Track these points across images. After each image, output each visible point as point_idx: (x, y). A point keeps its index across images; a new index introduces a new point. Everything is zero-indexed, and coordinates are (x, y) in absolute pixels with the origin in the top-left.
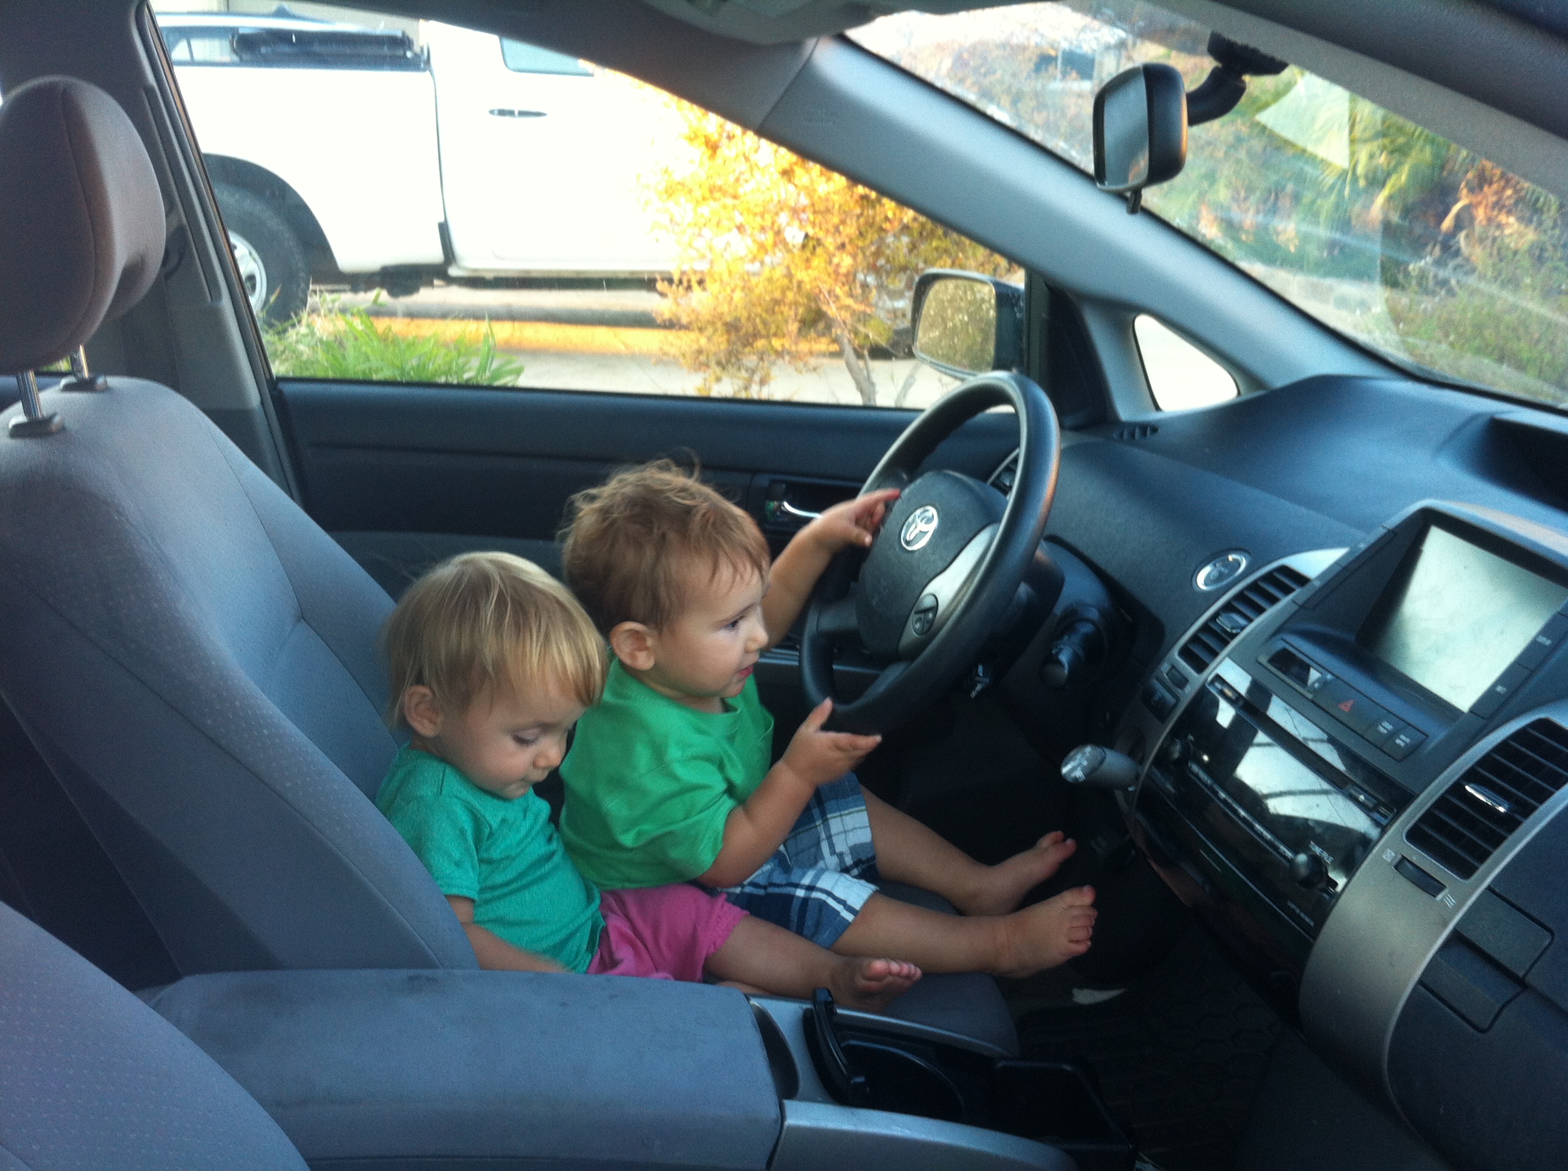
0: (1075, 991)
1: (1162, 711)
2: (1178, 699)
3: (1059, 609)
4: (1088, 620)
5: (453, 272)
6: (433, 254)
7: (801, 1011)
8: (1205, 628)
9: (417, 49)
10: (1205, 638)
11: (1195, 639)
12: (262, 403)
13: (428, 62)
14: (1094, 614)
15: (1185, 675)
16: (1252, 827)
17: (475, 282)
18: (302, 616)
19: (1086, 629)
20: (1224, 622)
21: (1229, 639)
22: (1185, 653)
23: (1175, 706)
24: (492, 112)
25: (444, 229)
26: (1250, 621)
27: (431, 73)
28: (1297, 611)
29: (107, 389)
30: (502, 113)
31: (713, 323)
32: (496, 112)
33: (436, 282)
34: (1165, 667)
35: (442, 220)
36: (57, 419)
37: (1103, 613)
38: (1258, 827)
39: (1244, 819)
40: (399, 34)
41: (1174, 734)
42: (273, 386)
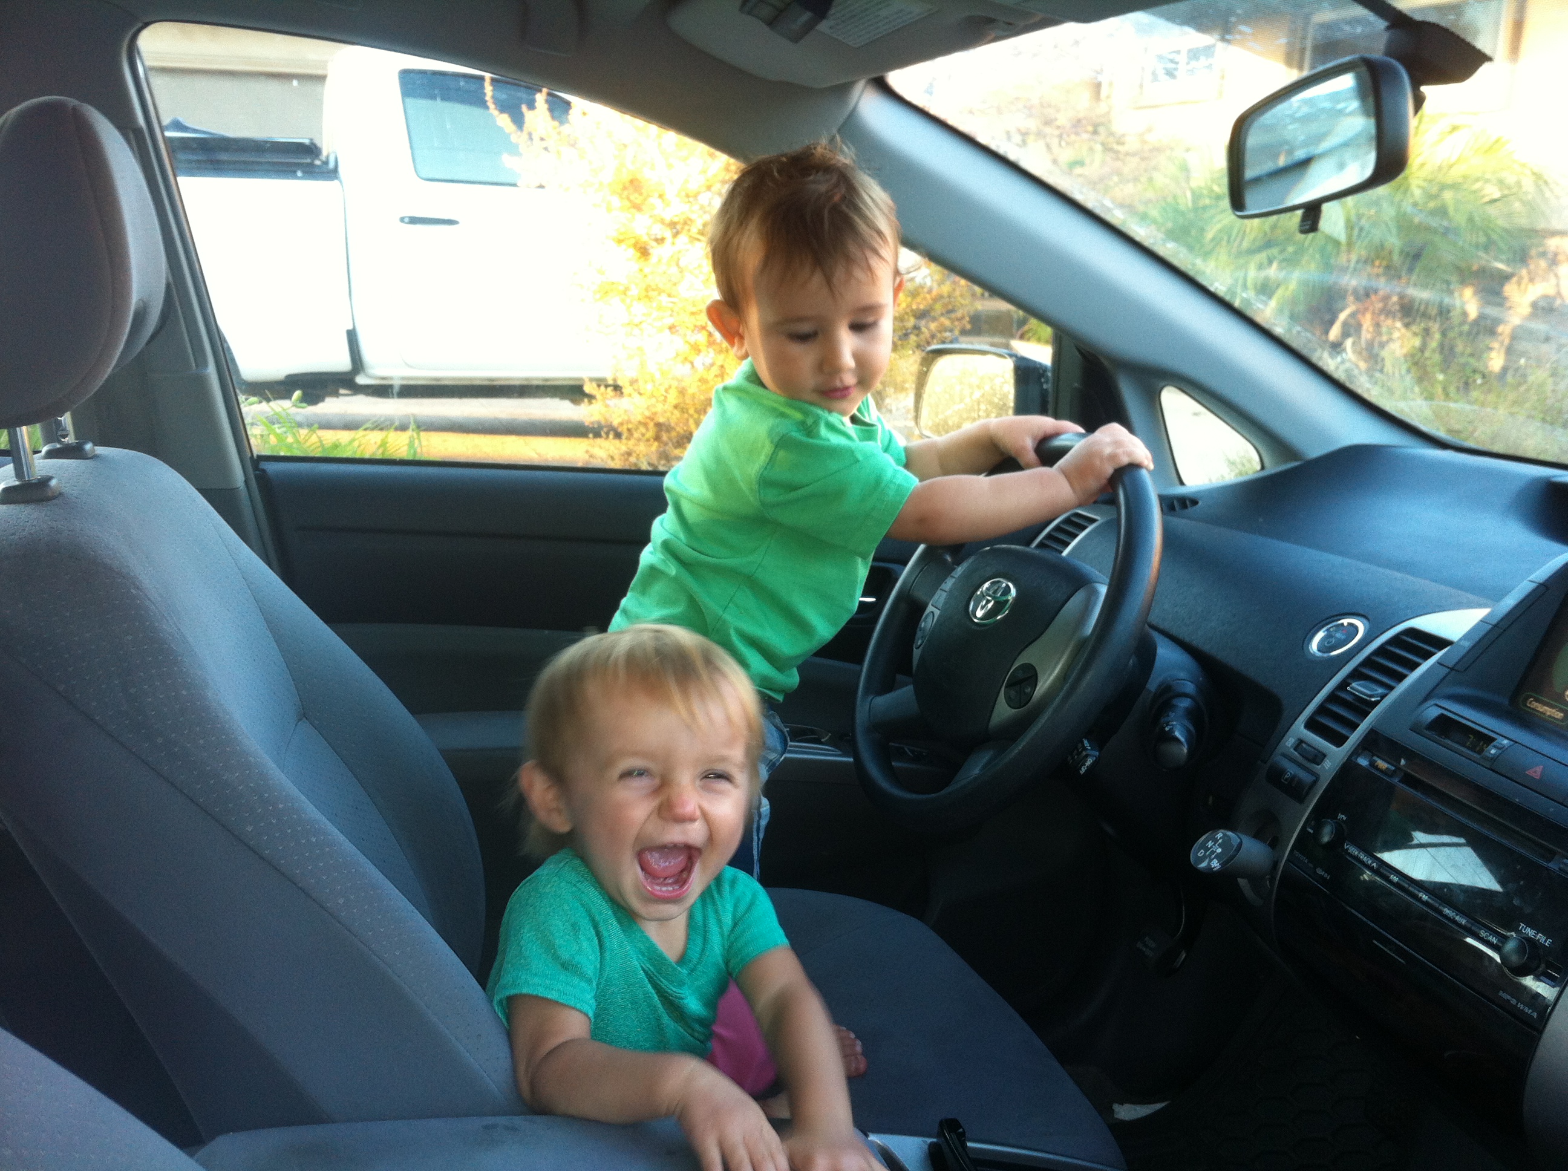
0: (1116, 1107)
1: (1297, 791)
2: (1317, 778)
3: (1153, 685)
4: (1186, 695)
5: (361, 380)
6: (341, 362)
7: (927, 1147)
8: (1332, 697)
9: (323, 157)
10: (1335, 708)
11: (1322, 709)
12: (246, 482)
13: (335, 170)
14: (1190, 688)
15: (1321, 750)
16: (1441, 913)
17: (381, 391)
18: (305, 713)
19: (1184, 704)
20: (1358, 687)
21: (1370, 710)
22: (1312, 725)
23: (1315, 782)
24: (402, 220)
25: (352, 337)
26: (1391, 688)
27: (341, 182)
28: (1447, 675)
29: (95, 457)
30: (414, 221)
31: (645, 425)
32: (407, 220)
33: (342, 391)
34: (1290, 741)
35: (351, 327)
36: (53, 483)
37: (1199, 688)
38: (1447, 911)
39: (1426, 903)
40: (307, 141)
41: (1320, 814)
42: (256, 464)
